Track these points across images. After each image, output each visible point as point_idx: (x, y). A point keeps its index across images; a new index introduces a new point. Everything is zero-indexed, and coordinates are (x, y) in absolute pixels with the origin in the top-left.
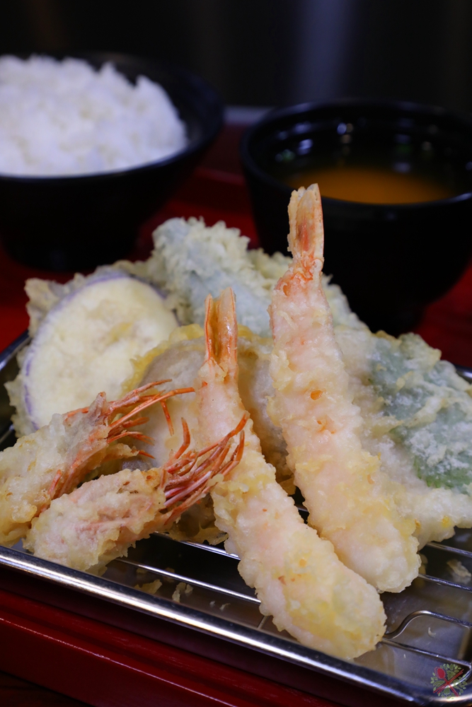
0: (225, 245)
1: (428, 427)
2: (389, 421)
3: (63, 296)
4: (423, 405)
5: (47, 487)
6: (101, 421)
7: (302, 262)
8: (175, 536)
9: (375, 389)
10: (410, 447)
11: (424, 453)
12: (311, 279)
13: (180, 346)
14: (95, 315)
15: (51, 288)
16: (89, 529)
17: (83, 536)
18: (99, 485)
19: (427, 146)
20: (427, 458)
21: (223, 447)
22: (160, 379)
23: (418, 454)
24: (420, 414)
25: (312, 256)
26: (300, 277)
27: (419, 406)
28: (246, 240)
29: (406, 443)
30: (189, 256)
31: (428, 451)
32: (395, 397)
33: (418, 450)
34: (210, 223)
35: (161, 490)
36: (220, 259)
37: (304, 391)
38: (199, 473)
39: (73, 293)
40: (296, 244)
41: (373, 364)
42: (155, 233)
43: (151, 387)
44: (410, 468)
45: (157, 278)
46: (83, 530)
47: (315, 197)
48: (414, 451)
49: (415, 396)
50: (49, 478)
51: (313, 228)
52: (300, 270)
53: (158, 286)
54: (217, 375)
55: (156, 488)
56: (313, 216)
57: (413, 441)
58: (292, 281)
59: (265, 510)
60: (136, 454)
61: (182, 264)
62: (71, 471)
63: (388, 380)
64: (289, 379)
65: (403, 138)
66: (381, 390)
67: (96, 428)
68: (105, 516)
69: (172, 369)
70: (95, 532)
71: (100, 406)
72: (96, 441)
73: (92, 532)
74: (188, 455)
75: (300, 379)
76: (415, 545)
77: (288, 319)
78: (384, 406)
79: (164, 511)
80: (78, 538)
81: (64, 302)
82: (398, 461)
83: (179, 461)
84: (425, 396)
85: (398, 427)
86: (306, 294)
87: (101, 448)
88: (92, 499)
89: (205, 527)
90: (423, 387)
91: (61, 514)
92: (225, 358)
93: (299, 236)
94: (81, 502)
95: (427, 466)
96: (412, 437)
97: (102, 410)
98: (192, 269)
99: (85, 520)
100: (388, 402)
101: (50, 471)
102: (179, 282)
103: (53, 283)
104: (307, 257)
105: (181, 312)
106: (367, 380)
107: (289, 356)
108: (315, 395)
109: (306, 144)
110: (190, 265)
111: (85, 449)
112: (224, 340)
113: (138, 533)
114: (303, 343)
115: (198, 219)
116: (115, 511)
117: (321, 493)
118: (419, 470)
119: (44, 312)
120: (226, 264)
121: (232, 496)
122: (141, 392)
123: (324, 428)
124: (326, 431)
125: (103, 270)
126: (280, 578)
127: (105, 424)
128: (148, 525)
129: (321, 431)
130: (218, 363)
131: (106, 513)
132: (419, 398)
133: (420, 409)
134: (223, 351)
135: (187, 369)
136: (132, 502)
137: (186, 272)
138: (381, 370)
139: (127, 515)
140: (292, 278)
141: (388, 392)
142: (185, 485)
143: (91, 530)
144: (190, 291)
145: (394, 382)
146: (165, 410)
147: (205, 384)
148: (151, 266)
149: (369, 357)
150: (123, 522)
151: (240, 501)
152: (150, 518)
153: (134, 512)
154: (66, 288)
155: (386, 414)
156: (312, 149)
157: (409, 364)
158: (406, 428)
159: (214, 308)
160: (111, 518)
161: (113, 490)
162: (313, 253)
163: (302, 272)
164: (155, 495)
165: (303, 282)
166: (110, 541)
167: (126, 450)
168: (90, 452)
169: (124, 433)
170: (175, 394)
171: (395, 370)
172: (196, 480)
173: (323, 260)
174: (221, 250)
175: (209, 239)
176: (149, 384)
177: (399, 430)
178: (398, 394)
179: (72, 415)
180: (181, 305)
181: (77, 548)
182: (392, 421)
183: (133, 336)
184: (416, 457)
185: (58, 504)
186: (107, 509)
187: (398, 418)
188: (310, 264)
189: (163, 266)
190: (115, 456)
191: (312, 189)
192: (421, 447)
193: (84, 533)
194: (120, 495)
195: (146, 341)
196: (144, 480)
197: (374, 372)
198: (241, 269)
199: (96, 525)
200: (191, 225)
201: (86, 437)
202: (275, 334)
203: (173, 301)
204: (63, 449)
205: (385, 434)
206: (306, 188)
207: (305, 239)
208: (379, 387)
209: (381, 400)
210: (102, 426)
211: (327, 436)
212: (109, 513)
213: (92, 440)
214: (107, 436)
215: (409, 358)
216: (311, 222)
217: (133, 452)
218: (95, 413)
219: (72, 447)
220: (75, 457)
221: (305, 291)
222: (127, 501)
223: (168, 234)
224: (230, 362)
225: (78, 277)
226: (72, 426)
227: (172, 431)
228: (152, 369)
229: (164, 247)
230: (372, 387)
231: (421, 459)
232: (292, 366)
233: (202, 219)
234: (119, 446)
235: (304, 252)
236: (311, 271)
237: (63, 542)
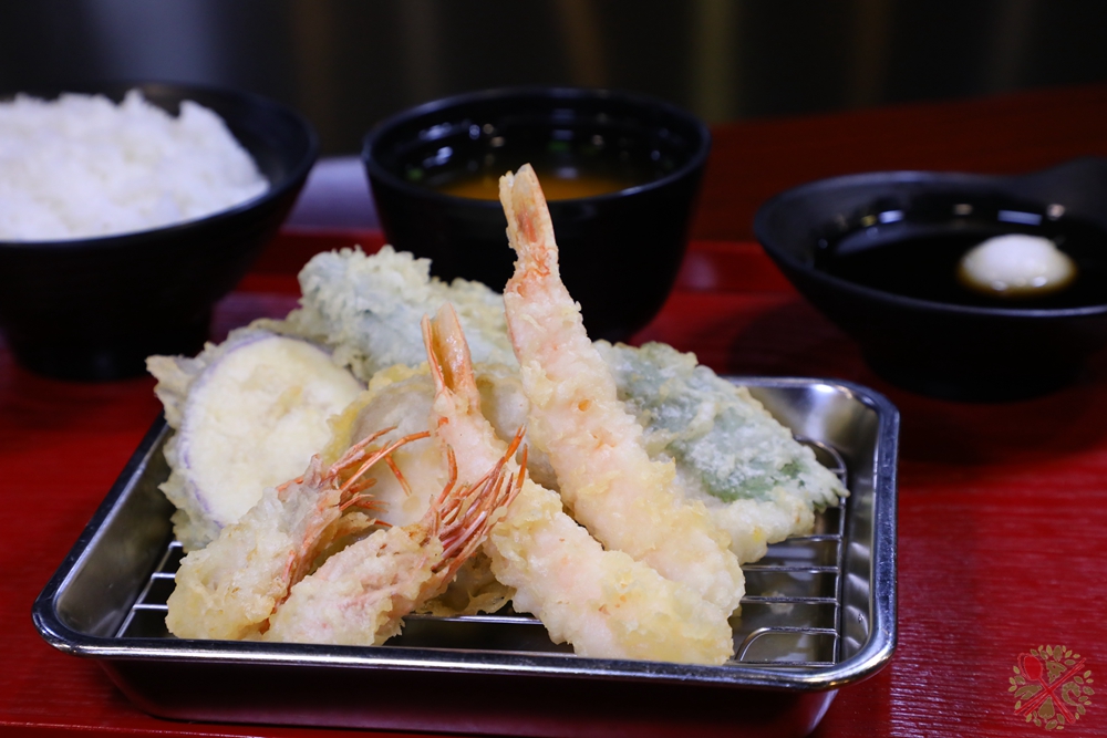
0: (396, 269)
1: (707, 437)
2: (663, 435)
3: (199, 374)
4: (695, 415)
5: (279, 574)
6: (328, 484)
7: (533, 256)
8: (440, 614)
9: (637, 403)
10: (692, 463)
11: (711, 466)
12: (548, 273)
13: (391, 390)
14: (250, 385)
15: (180, 367)
16: (355, 604)
17: (350, 613)
18: (351, 554)
20: (716, 472)
21: (495, 477)
22: (381, 429)
23: (704, 468)
24: (695, 423)
25: (543, 247)
26: (535, 273)
27: (690, 416)
28: (425, 263)
29: (687, 458)
30: (357, 294)
31: (716, 462)
32: (660, 409)
33: (704, 463)
35: (435, 539)
36: (399, 290)
37: (570, 403)
38: (471, 515)
39: (211, 365)
40: (520, 238)
41: (626, 375)
42: (302, 275)
43: (374, 438)
44: (699, 485)
45: (314, 331)
46: (348, 606)
47: (530, 179)
48: (699, 466)
49: (682, 406)
50: (279, 564)
51: (536, 214)
52: (534, 264)
53: (319, 341)
54: (457, 407)
55: (426, 541)
56: (533, 201)
57: (693, 454)
58: (525, 280)
59: (562, 540)
60: (372, 523)
61: (351, 303)
62: (303, 552)
63: (650, 391)
64: (551, 390)
66: (644, 402)
67: (323, 494)
68: (369, 587)
69: (388, 420)
70: (363, 607)
71: (318, 470)
72: (327, 511)
73: (359, 607)
75: (563, 390)
76: (734, 561)
77: (533, 321)
78: (652, 421)
79: (435, 570)
80: (344, 617)
81: (206, 376)
82: (684, 481)
83: (447, 502)
84: (692, 405)
85: (673, 441)
86: (547, 291)
87: (334, 518)
88: (345, 572)
89: (475, 595)
90: (688, 396)
91: (311, 597)
92: (460, 387)
93: (521, 226)
94: (333, 577)
95: (718, 481)
96: (692, 450)
97: (321, 475)
98: (366, 308)
99: (346, 596)
100: (655, 414)
101: (277, 556)
102: (351, 328)
103: (180, 357)
104: (538, 249)
105: (357, 366)
106: (624, 395)
107: (543, 366)
108: (583, 406)
109: (445, 153)
110: (362, 304)
111: (315, 522)
112: (454, 367)
113: (416, 597)
114: (555, 349)
115: (354, 250)
116: (381, 578)
117: (618, 515)
118: (710, 486)
120: (408, 294)
121: (516, 534)
122: (364, 446)
123: (601, 443)
124: (606, 445)
125: (236, 336)
126: (600, 610)
127: (334, 488)
128: (424, 587)
129: (598, 447)
130: (455, 392)
131: (370, 582)
132: (687, 409)
133: (690, 420)
134: (455, 380)
135: (407, 414)
136: (399, 564)
137: (358, 314)
138: (638, 381)
139: (394, 581)
140: (525, 276)
141: (652, 405)
142: (455, 533)
143: (357, 605)
144: (367, 336)
145: (655, 392)
146: (393, 466)
147: (445, 420)
148: (302, 318)
149: (619, 368)
150: (394, 590)
151: (527, 538)
152: (427, 576)
153: (403, 574)
154: (199, 362)
155: (655, 429)
157: (664, 373)
158: (684, 441)
160: (377, 588)
161: (369, 556)
162: (544, 243)
163: (536, 267)
164: (428, 547)
165: (539, 278)
166: (384, 613)
167: (360, 520)
168: (322, 525)
169: (356, 497)
170: (407, 441)
171: (653, 379)
172: (467, 527)
173: (558, 250)
174: (398, 279)
175: (377, 269)
176: (371, 436)
177: (675, 444)
178: (663, 406)
179: (283, 490)
180: (356, 357)
181: (345, 629)
182: (666, 435)
183: (306, 404)
184: (703, 472)
185: (307, 585)
186: (370, 577)
187: (672, 431)
188: (543, 256)
189: (321, 314)
190: (346, 531)
191: (524, 170)
192: (706, 459)
193: (350, 610)
194: (382, 559)
195: (324, 407)
196: (407, 536)
197: (630, 384)
198: (430, 297)
199: (362, 598)
200: (346, 258)
201: (314, 506)
202: (518, 346)
203: (344, 356)
204: (285, 528)
205: (661, 451)
206: (514, 172)
207: (529, 230)
208: (641, 399)
209: (647, 413)
210: (331, 491)
211: (607, 451)
212: (374, 582)
213: (322, 510)
214: (339, 501)
215: (660, 368)
216: (532, 208)
217: (368, 520)
218: (313, 480)
219: (296, 524)
220: (304, 534)
221: (545, 287)
222: (393, 562)
223: (319, 271)
224: (468, 390)
225: (208, 346)
226: (288, 500)
227: (408, 490)
228: (359, 424)
229: (317, 290)
230: (633, 400)
231: (709, 473)
232: (550, 377)
233: (358, 247)
234: (350, 516)
235: (533, 244)
236: (546, 264)
237: (324, 626)
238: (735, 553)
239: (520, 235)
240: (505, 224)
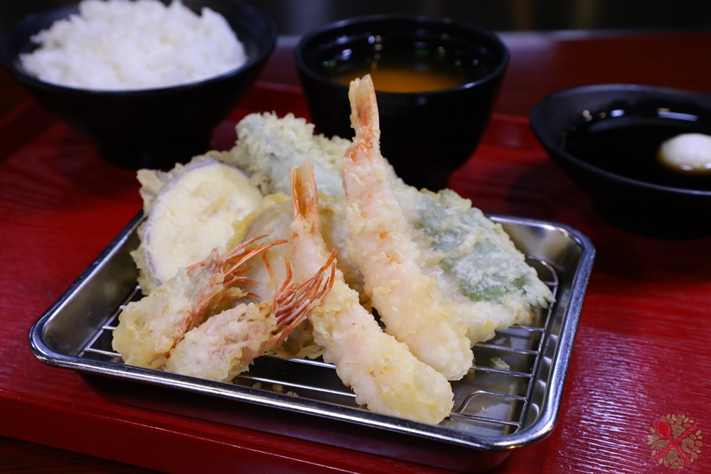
0: (295, 130)
1: (468, 257)
2: (438, 254)
3: (168, 182)
4: (462, 241)
5: (179, 324)
6: (217, 269)
7: (364, 135)
8: (281, 355)
9: (425, 231)
10: (455, 273)
11: (467, 277)
12: (372, 147)
13: (271, 209)
14: (197, 193)
15: (157, 176)
16: (219, 351)
17: (215, 357)
18: (222, 318)
19: (441, 50)
20: (470, 280)
21: (317, 279)
22: (259, 235)
23: (462, 277)
24: (461, 248)
25: (371, 130)
26: (363, 147)
27: (459, 242)
28: (312, 126)
29: (453, 270)
30: (268, 142)
31: (470, 275)
32: (440, 236)
33: (462, 275)
34: (281, 115)
35: (273, 316)
36: (293, 143)
37: (375, 233)
38: (300, 301)
39: (176, 178)
40: (358, 122)
41: (422, 212)
42: (238, 127)
43: (253, 241)
44: (457, 288)
45: (242, 162)
46: (214, 352)
47: (369, 85)
48: (459, 276)
49: (455, 235)
50: (180, 317)
51: (369, 108)
52: (363, 141)
53: (244, 169)
54: (305, 227)
55: (267, 316)
56: (369, 99)
57: (457, 268)
58: (357, 150)
59: (354, 324)
60: (246, 294)
61: (263, 148)
62: (197, 311)
63: (435, 224)
64: (362, 224)
65: (420, 44)
66: (430, 231)
67: (214, 275)
68: (230, 340)
69: (266, 228)
70: (224, 353)
71: (215, 259)
72: (215, 286)
73: (221, 353)
74: (291, 287)
75: (371, 224)
76: (468, 344)
77: (357, 178)
78: (434, 243)
79: (274, 333)
80: (211, 358)
81: (171, 185)
82: (448, 284)
83: (284, 293)
84: (462, 234)
85: (445, 258)
86: (369, 159)
87: (219, 291)
88: (218, 329)
89: (304, 346)
90: (461, 228)
91: (194, 343)
92: (310, 214)
93: (359, 115)
94: (209, 331)
95: (470, 286)
96: (457, 265)
97: (216, 262)
98: (272, 152)
99: (214, 345)
100: (436, 240)
101: (180, 312)
102: (261, 163)
103: (159, 171)
104: (367, 131)
105: (264, 187)
106: (418, 225)
107: (360, 207)
108: (383, 235)
109: (347, 53)
110: (269, 149)
111: (207, 292)
112: (308, 201)
113: (257, 350)
114: (370, 197)
115: (271, 113)
116: (237, 336)
117: (395, 309)
118: (464, 289)
119: (155, 196)
120: (298, 146)
121: (327, 316)
122: (246, 245)
123: (392, 260)
124: (394, 262)
125: (197, 160)
126: (371, 373)
127: (220, 272)
128: (264, 344)
129: (390, 263)
130: (305, 218)
131: (230, 338)
132: (459, 236)
133: (459, 244)
134: (307, 209)
135: (278, 226)
136: (250, 328)
137: (266, 155)
138: (428, 217)
139: (246, 338)
140: (357, 148)
141: (435, 233)
142: (288, 311)
143: (220, 352)
144: (271, 169)
145: (439, 225)
146: (264, 257)
147: (296, 235)
148: (236, 152)
149: (418, 207)
150: (244, 344)
151: (334, 320)
152: (266, 338)
153: (252, 335)
154: (170, 175)
155: (435, 249)
156: (351, 56)
157: (449, 212)
158: (452, 259)
159: (297, 177)
160: (235, 342)
161: (234, 320)
162: (372, 127)
163: (365, 143)
164: (268, 320)
165: (365, 150)
166: (236, 358)
167: (237, 292)
168: (211, 295)
169: (235, 278)
170: (273, 245)
171: (439, 216)
172: (297, 308)
173: (380, 132)
174: (292, 135)
175: (282, 128)
176: (251, 240)
177: (446, 260)
178: (443, 234)
179: (191, 269)
180: (264, 181)
181: (210, 366)
182: (440, 254)
183: (229, 208)
184: (461, 280)
185: (192, 335)
186: (231, 335)
187: (445, 252)
188: (370, 136)
189: (247, 152)
190: (229, 298)
191: (366, 79)
192: (464, 272)
193: (215, 354)
194: (240, 323)
195: (239, 211)
196: (258, 310)
197: (423, 219)
198: (310, 149)
199: (224, 348)
200: (266, 118)
201: (207, 283)
202: (347, 192)
203: (257, 179)
204: (189, 295)
205: (436, 264)
206: (361, 79)
207: (364, 118)
208: (428, 229)
209: (431, 239)
210: (218, 274)
211: (394, 266)
212: (233, 338)
213: (212, 285)
214: (223, 281)
215: (447, 208)
216: (367, 104)
217: (243, 292)
218: (211, 265)
219: (195, 292)
220: (199, 300)
221: (368, 156)
222: (246, 327)
223: (248, 126)
224: (314, 217)
225: (178, 165)
226: (194, 276)
227: (272, 275)
228: (250, 229)
229: (246, 137)
230: (423, 230)
231: (465, 281)
232: (363, 215)
233: (274, 112)
234: (232, 289)
235: (364, 127)
236: (371, 141)
237: (198, 363)
238: (470, 339)
239: (358, 121)
240: (349, 112)
